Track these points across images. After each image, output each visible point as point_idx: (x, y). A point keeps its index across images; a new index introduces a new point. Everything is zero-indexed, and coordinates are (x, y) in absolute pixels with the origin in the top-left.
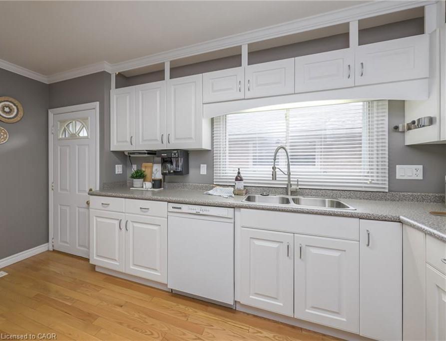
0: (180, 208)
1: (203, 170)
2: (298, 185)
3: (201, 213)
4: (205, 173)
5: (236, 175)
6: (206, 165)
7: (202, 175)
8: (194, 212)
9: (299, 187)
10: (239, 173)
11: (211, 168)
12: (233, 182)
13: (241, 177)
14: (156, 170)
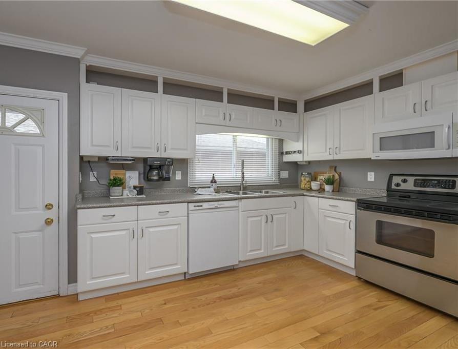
0: (202, 206)
1: (178, 176)
2: (246, 183)
3: (219, 206)
4: (180, 179)
5: (211, 179)
6: (180, 172)
7: (177, 180)
8: (214, 207)
9: (247, 185)
10: (213, 177)
11: (185, 174)
12: (209, 184)
13: (215, 180)
14: (130, 177)
